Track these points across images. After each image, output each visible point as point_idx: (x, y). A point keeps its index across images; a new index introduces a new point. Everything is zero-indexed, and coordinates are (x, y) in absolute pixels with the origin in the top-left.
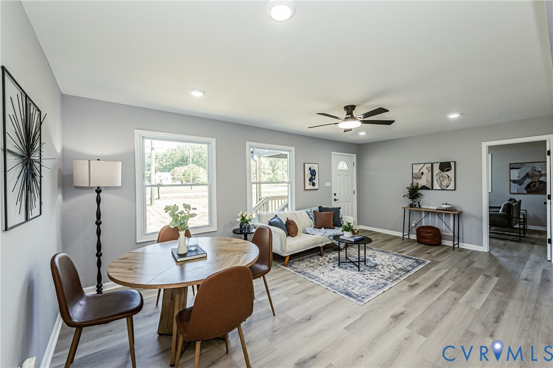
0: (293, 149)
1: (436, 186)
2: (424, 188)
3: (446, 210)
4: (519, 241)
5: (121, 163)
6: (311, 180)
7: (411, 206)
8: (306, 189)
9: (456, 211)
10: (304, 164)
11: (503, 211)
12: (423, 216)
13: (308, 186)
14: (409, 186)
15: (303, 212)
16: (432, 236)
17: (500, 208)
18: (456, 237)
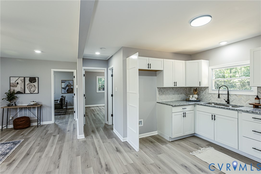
1: (27, 91)
2: (19, 93)
3: (34, 105)
7: (9, 105)
9: (39, 105)
12: (18, 111)
14: (7, 92)
16: (24, 123)
17: (58, 100)
18: (39, 120)
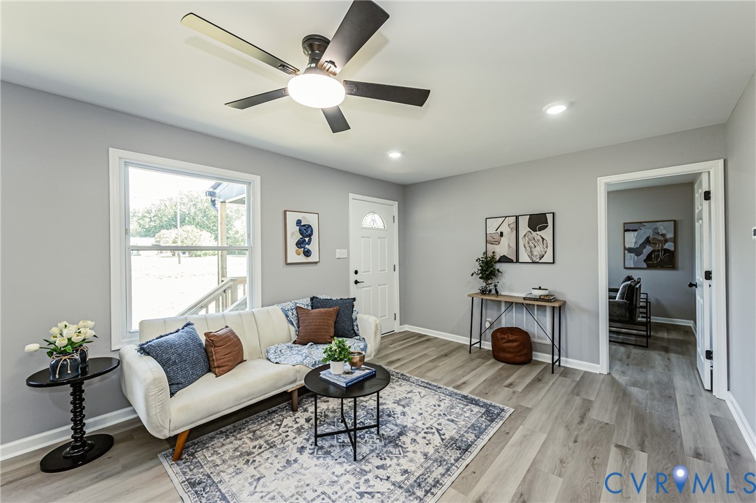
0: (257, 179)
1: (524, 257)
2: (504, 259)
3: (540, 299)
4: (646, 347)
6: (300, 244)
7: (483, 292)
8: (288, 262)
9: (555, 300)
10: (285, 212)
11: (622, 297)
12: (503, 308)
13: (294, 255)
14: (481, 256)
15: (276, 311)
16: (516, 347)
17: (617, 291)
18: (556, 348)
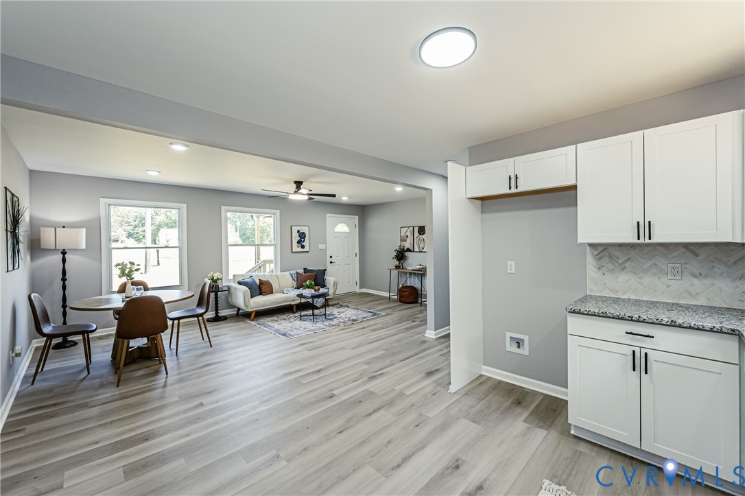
0: (278, 212)
1: (416, 249)
2: (408, 250)
5: (85, 229)
6: (299, 242)
7: (397, 267)
8: (293, 251)
10: (291, 226)
13: (296, 248)
14: (398, 248)
15: (287, 274)
